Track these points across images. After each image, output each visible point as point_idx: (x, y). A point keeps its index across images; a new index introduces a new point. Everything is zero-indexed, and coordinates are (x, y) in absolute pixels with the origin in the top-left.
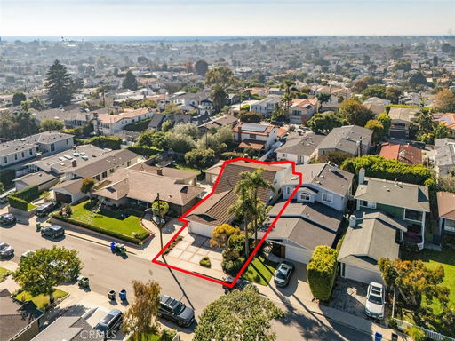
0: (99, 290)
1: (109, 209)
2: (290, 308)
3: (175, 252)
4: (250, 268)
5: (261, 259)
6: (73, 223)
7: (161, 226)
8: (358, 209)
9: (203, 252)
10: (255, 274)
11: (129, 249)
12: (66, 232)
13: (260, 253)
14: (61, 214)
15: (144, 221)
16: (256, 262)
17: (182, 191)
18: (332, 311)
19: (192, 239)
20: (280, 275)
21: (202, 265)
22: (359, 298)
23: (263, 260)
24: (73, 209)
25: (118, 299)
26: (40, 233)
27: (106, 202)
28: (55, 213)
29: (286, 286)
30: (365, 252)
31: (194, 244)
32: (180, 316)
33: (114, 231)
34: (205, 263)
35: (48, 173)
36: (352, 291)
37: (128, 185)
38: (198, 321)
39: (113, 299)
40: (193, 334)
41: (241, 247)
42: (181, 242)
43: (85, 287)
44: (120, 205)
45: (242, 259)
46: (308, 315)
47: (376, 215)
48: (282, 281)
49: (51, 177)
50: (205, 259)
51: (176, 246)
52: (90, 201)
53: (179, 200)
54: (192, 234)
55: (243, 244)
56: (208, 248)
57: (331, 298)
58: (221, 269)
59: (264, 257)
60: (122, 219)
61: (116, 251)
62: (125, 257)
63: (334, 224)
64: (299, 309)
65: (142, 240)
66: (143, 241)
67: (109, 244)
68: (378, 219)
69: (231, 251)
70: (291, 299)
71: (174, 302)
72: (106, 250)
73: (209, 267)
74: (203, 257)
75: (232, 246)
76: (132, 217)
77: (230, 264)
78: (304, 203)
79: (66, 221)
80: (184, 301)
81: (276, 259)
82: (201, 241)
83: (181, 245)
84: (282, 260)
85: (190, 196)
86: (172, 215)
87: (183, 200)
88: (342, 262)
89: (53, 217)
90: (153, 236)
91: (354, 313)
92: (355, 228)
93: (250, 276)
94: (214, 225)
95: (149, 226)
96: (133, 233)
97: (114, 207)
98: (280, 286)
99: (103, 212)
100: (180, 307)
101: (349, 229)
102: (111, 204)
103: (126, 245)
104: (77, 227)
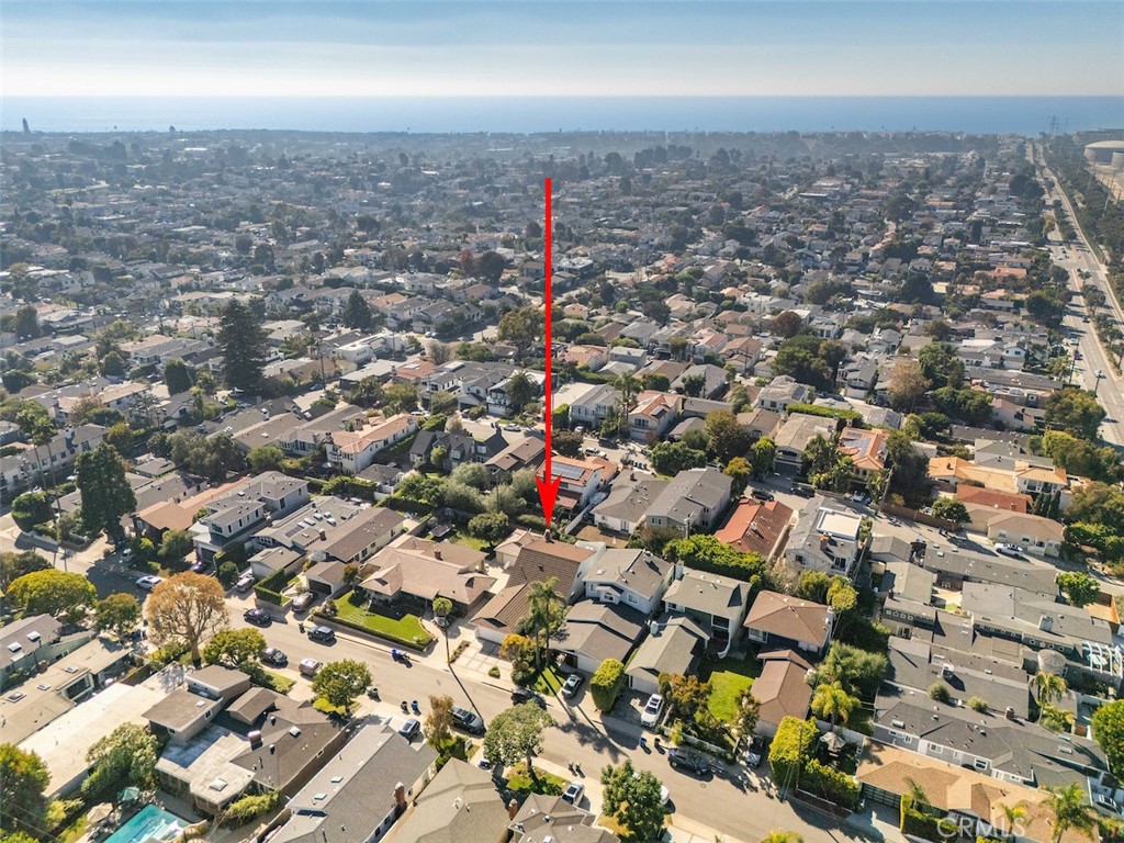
0: (391, 700)
1: (381, 604)
2: (573, 718)
3: (461, 661)
4: (540, 679)
5: (552, 668)
6: (341, 622)
7: (445, 629)
8: (667, 611)
9: (492, 661)
10: (545, 685)
11: (412, 656)
12: (336, 633)
13: (553, 662)
14: (324, 611)
15: (425, 622)
16: (547, 673)
17: (467, 585)
18: (612, 721)
19: (480, 646)
20: (568, 687)
21: (491, 675)
22: (639, 709)
23: (554, 670)
24: (338, 603)
25: (410, 709)
26: (306, 635)
27: (377, 596)
28: (318, 609)
29: (573, 697)
30: (652, 666)
31: (482, 651)
32: (472, 724)
33: (393, 635)
34: (495, 674)
35: (290, 549)
36: (635, 703)
37: (400, 574)
38: (487, 729)
39: (405, 709)
40: (483, 740)
41: (532, 658)
42: (467, 649)
43: (374, 696)
44: (394, 601)
45: (532, 670)
46: (588, 724)
47: (680, 621)
48: (569, 692)
49: (295, 555)
50: (494, 669)
51: (463, 653)
52: (353, 591)
53: (465, 597)
54: (480, 638)
55: (534, 654)
56: (497, 656)
57: (613, 708)
58: (510, 679)
59: (556, 666)
60: (398, 619)
61: (398, 658)
62: (409, 665)
63: (633, 630)
64: (581, 718)
65: (425, 645)
66: (424, 647)
67: (390, 650)
68: (682, 626)
69: (522, 661)
70: (575, 709)
71: (465, 712)
72: (387, 657)
73: (498, 677)
74: (492, 667)
75: (522, 656)
76: (409, 617)
77: (520, 675)
78: (607, 605)
79: (335, 621)
80: (474, 712)
81: (567, 669)
82: (490, 648)
83: (468, 652)
84: (574, 670)
85: (477, 591)
86: (455, 615)
87: (469, 597)
88: (630, 674)
89: (316, 615)
90: (437, 641)
91: (631, 722)
92: (655, 636)
93: (539, 687)
94: (505, 632)
95: (430, 627)
96: (416, 638)
97: (386, 602)
98: (567, 698)
99: (374, 610)
100: (470, 717)
101: (650, 636)
102: (382, 598)
103: (408, 651)
104: (346, 628)
